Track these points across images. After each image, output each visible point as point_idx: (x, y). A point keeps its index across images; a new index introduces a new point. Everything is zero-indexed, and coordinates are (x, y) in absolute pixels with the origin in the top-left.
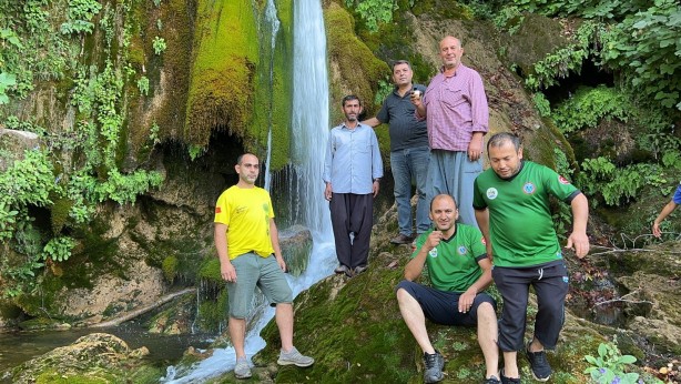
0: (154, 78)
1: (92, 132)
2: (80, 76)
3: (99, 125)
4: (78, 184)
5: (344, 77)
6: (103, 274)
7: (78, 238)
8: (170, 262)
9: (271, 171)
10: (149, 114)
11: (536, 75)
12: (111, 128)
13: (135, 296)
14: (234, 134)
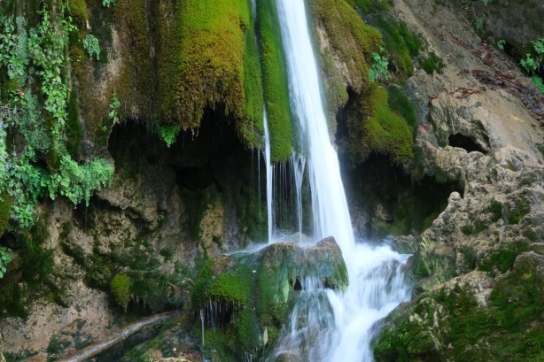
0: (105, 38)
1: (31, 106)
2: (7, 30)
3: (42, 98)
4: (19, 176)
5: (335, 47)
6: (37, 298)
7: (14, 249)
8: (122, 283)
9: (272, 162)
10: (104, 85)
11: (535, 55)
12: (57, 101)
13: (80, 327)
14: (231, 114)
